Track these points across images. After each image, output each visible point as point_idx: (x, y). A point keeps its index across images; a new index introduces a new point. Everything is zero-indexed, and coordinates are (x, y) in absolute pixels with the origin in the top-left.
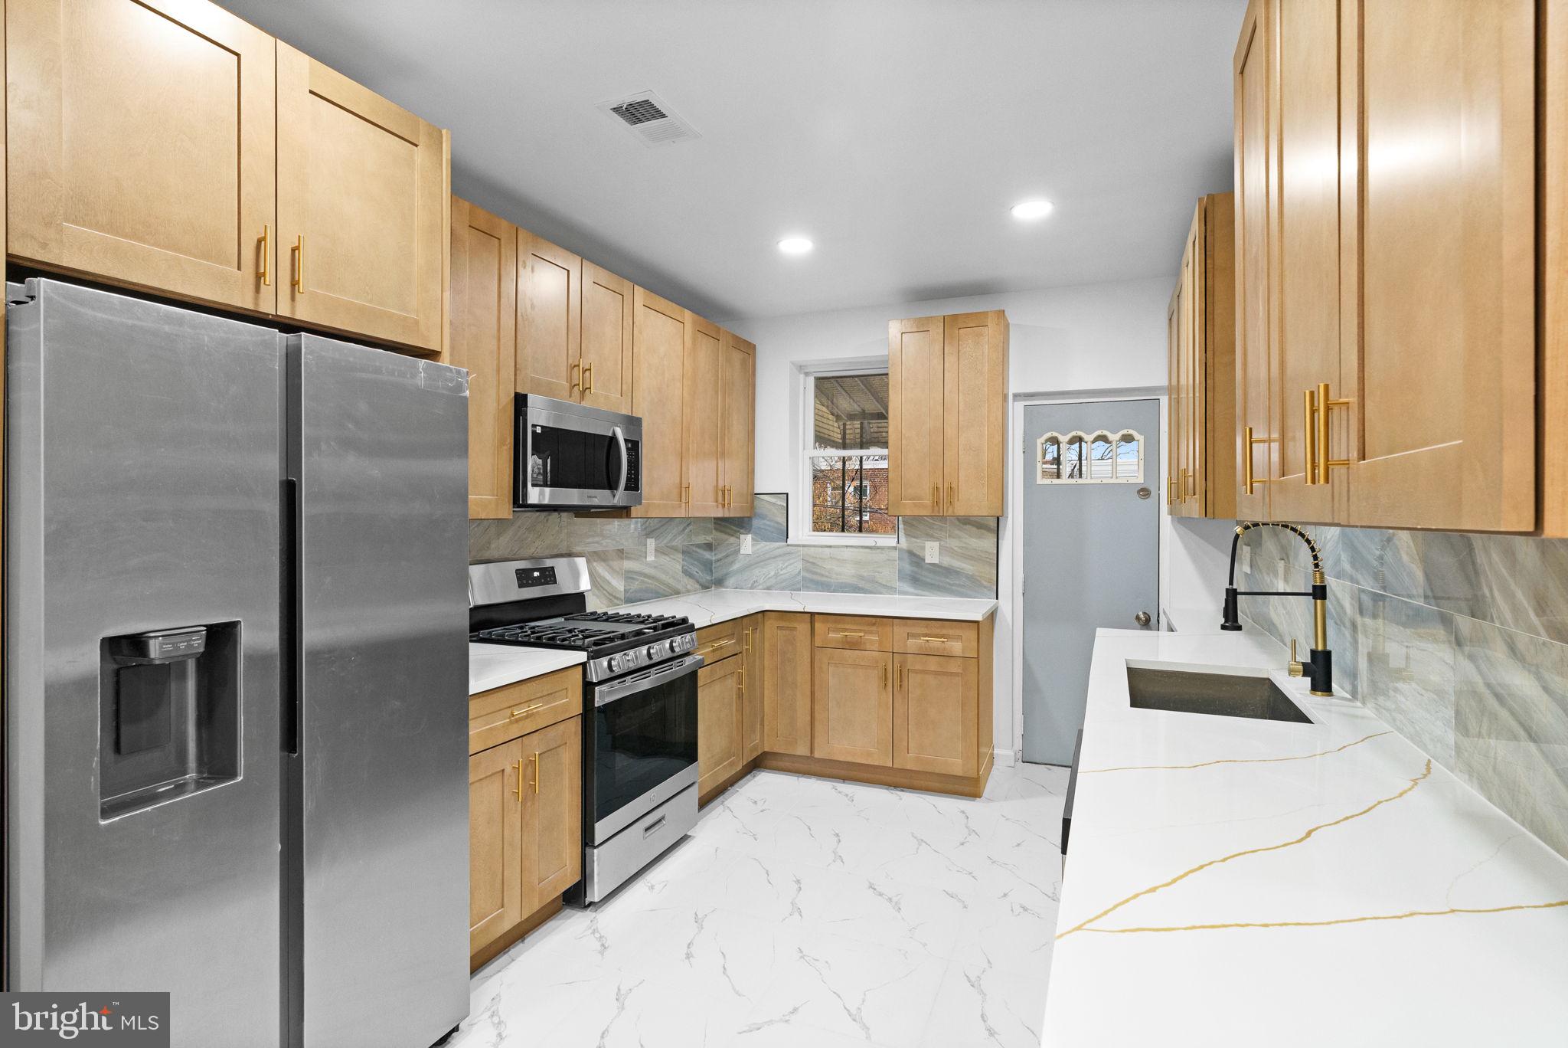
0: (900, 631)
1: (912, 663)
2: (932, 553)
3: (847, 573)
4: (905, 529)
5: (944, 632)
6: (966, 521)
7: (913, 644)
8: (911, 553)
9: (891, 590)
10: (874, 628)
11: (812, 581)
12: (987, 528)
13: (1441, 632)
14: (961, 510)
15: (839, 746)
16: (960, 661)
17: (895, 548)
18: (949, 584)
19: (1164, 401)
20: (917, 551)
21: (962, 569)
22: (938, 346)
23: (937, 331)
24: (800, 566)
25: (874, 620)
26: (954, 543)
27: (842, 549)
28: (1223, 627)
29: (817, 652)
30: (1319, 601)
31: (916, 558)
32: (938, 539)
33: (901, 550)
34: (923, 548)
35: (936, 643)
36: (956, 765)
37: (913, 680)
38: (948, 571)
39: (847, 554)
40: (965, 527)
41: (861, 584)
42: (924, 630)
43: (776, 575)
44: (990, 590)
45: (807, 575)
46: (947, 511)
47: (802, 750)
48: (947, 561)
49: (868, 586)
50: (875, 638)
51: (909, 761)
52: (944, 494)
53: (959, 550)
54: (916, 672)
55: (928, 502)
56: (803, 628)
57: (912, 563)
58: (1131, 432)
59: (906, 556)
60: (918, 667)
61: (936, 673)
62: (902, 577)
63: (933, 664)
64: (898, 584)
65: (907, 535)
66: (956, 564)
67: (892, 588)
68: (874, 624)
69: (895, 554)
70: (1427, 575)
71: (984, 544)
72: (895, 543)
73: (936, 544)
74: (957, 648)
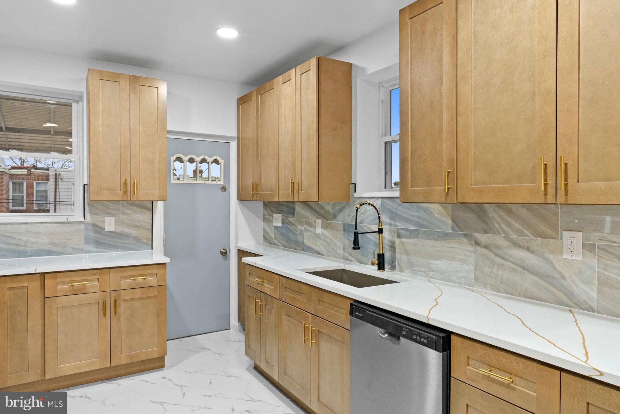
0: (114, 276)
1: (123, 296)
2: (110, 224)
3: (42, 242)
4: (89, 210)
5: (146, 272)
6: (133, 204)
7: (124, 283)
8: (94, 225)
9: (80, 251)
10: (96, 277)
12: (145, 208)
13: (465, 240)
14: (142, 197)
15: (67, 366)
16: (156, 289)
17: (82, 222)
18: (122, 243)
20: (98, 224)
21: (130, 233)
22: (125, 94)
23: (125, 84)
25: (95, 271)
26: (123, 218)
27: (38, 225)
28: (354, 248)
29: (49, 304)
30: (381, 234)
31: (98, 229)
32: (113, 215)
33: (87, 224)
34: (104, 222)
35: (140, 279)
36: (154, 352)
37: (124, 308)
38: (121, 235)
39: (41, 228)
40: (131, 207)
41: (54, 249)
42: (132, 273)
44: (147, 245)
46: (133, 198)
47: (33, 377)
48: (120, 229)
49: (59, 250)
50: (96, 283)
51: (122, 359)
52: (130, 187)
53: (128, 222)
54: (126, 300)
55: (121, 193)
56: (35, 285)
57: (95, 232)
58: (219, 158)
59: (90, 227)
60: (128, 297)
61: (140, 299)
62: (87, 241)
63: (138, 294)
64: (85, 247)
65: (91, 213)
66: (127, 230)
67: (79, 249)
68: (96, 274)
69: (83, 227)
70: (454, 221)
71: (143, 217)
72: (82, 219)
73: (113, 219)
74: (153, 280)
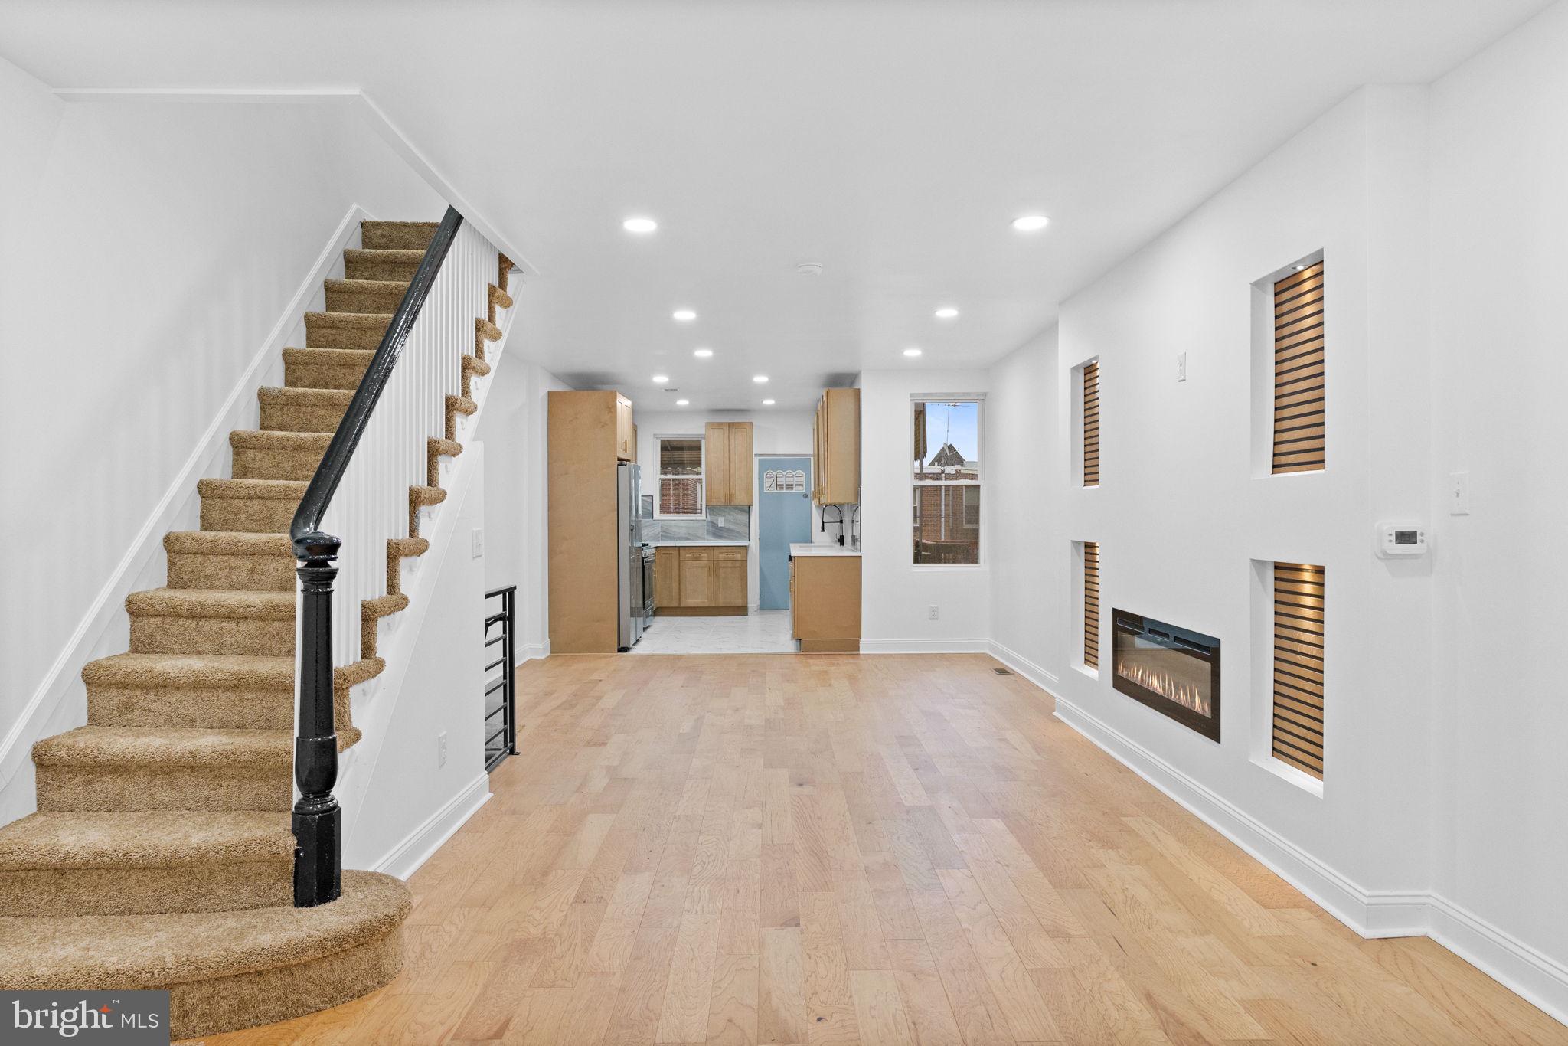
0: (716, 551)
1: (722, 564)
2: (721, 522)
3: (682, 532)
4: (709, 512)
5: (734, 551)
6: (737, 508)
7: (721, 557)
8: (712, 522)
9: (702, 536)
10: (706, 551)
11: (665, 537)
12: (745, 511)
14: (737, 503)
15: (691, 602)
16: (740, 562)
17: (705, 521)
18: (727, 533)
19: (812, 459)
20: (714, 521)
21: (734, 528)
22: (726, 435)
23: (726, 428)
24: (659, 529)
26: (730, 518)
27: (680, 521)
29: (682, 563)
31: (714, 525)
32: (724, 516)
33: (707, 521)
34: (718, 521)
35: (728, 556)
36: (739, 603)
37: (721, 571)
38: (728, 530)
39: (682, 523)
40: (737, 511)
41: (689, 537)
42: (725, 551)
43: (648, 534)
44: (745, 536)
45: (663, 534)
46: (731, 504)
47: (674, 604)
48: (728, 526)
49: (692, 538)
50: (706, 555)
51: (721, 603)
52: (729, 497)
53: (732, 520)
54: (723, 567)
55: (723, 500)
56: (675, 553)
57: (712, 527)
58: (801, 471)
59: (709, 524)
60: (724, 565)
61: (731, 567)
62: (707, 530)
63: (730, 564)
64: (706, 537)
65: (710, 514)
66: (732, 527)
69: (705, 523)
71: (743, 517)
72: (705, 518)
73: (723, 518)
74: (739, 557)
